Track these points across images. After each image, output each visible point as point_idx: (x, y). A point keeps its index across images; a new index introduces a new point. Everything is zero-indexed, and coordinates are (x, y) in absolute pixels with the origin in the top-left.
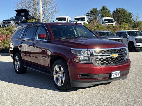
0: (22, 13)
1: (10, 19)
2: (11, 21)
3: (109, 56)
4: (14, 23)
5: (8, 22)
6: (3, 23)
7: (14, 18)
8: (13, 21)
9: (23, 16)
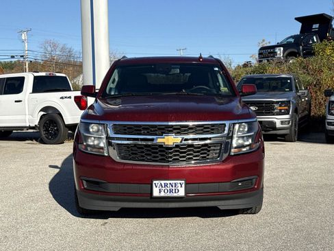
0: (314, 26)
1: (281, 42)
2: (277, 50)
3: (152, 140)
4: (284, 53)
5: (269, 53)
6: (259, 54)
7: (292, 40)
8: (282, 49)
9: (315, 33)
